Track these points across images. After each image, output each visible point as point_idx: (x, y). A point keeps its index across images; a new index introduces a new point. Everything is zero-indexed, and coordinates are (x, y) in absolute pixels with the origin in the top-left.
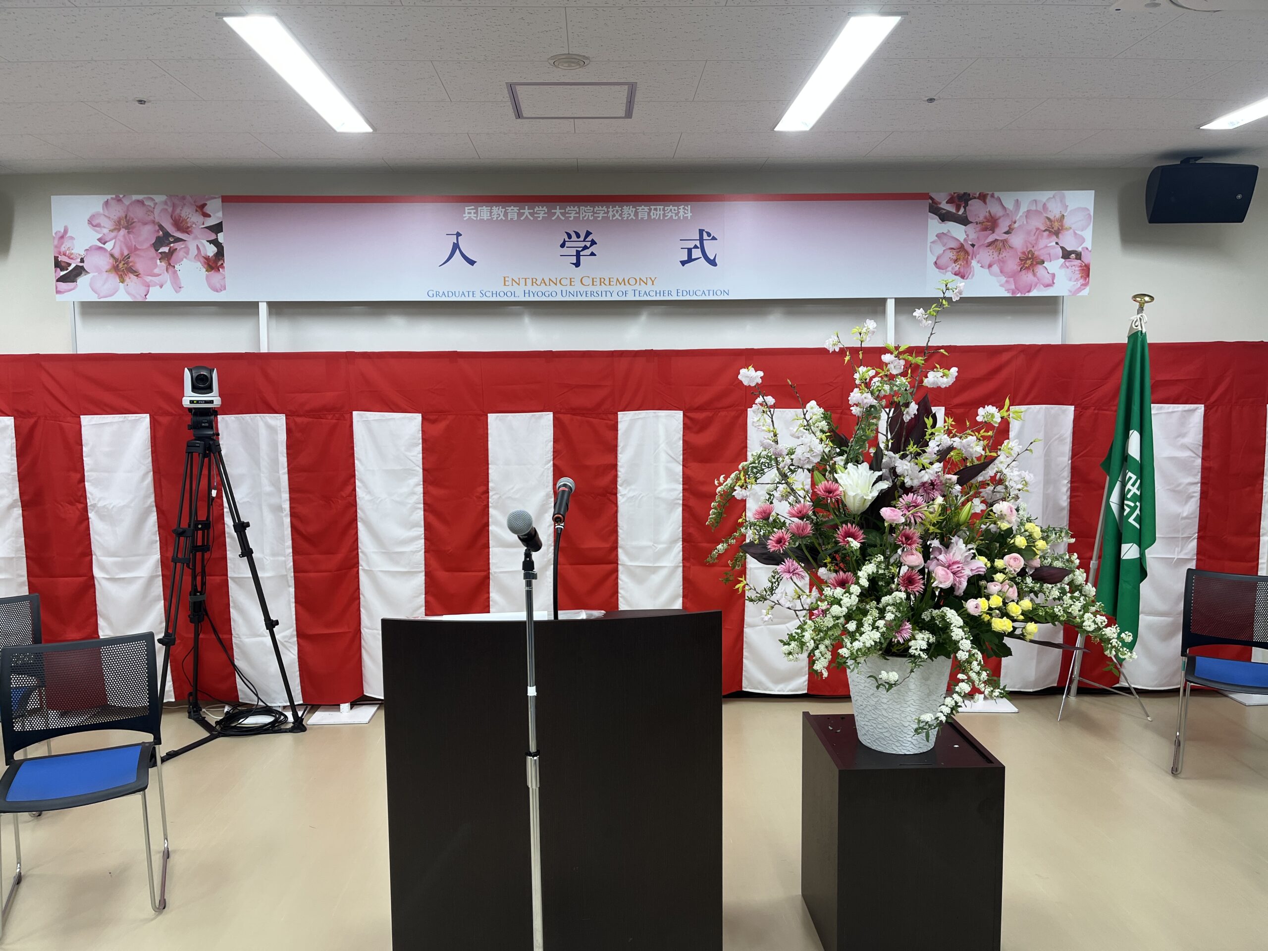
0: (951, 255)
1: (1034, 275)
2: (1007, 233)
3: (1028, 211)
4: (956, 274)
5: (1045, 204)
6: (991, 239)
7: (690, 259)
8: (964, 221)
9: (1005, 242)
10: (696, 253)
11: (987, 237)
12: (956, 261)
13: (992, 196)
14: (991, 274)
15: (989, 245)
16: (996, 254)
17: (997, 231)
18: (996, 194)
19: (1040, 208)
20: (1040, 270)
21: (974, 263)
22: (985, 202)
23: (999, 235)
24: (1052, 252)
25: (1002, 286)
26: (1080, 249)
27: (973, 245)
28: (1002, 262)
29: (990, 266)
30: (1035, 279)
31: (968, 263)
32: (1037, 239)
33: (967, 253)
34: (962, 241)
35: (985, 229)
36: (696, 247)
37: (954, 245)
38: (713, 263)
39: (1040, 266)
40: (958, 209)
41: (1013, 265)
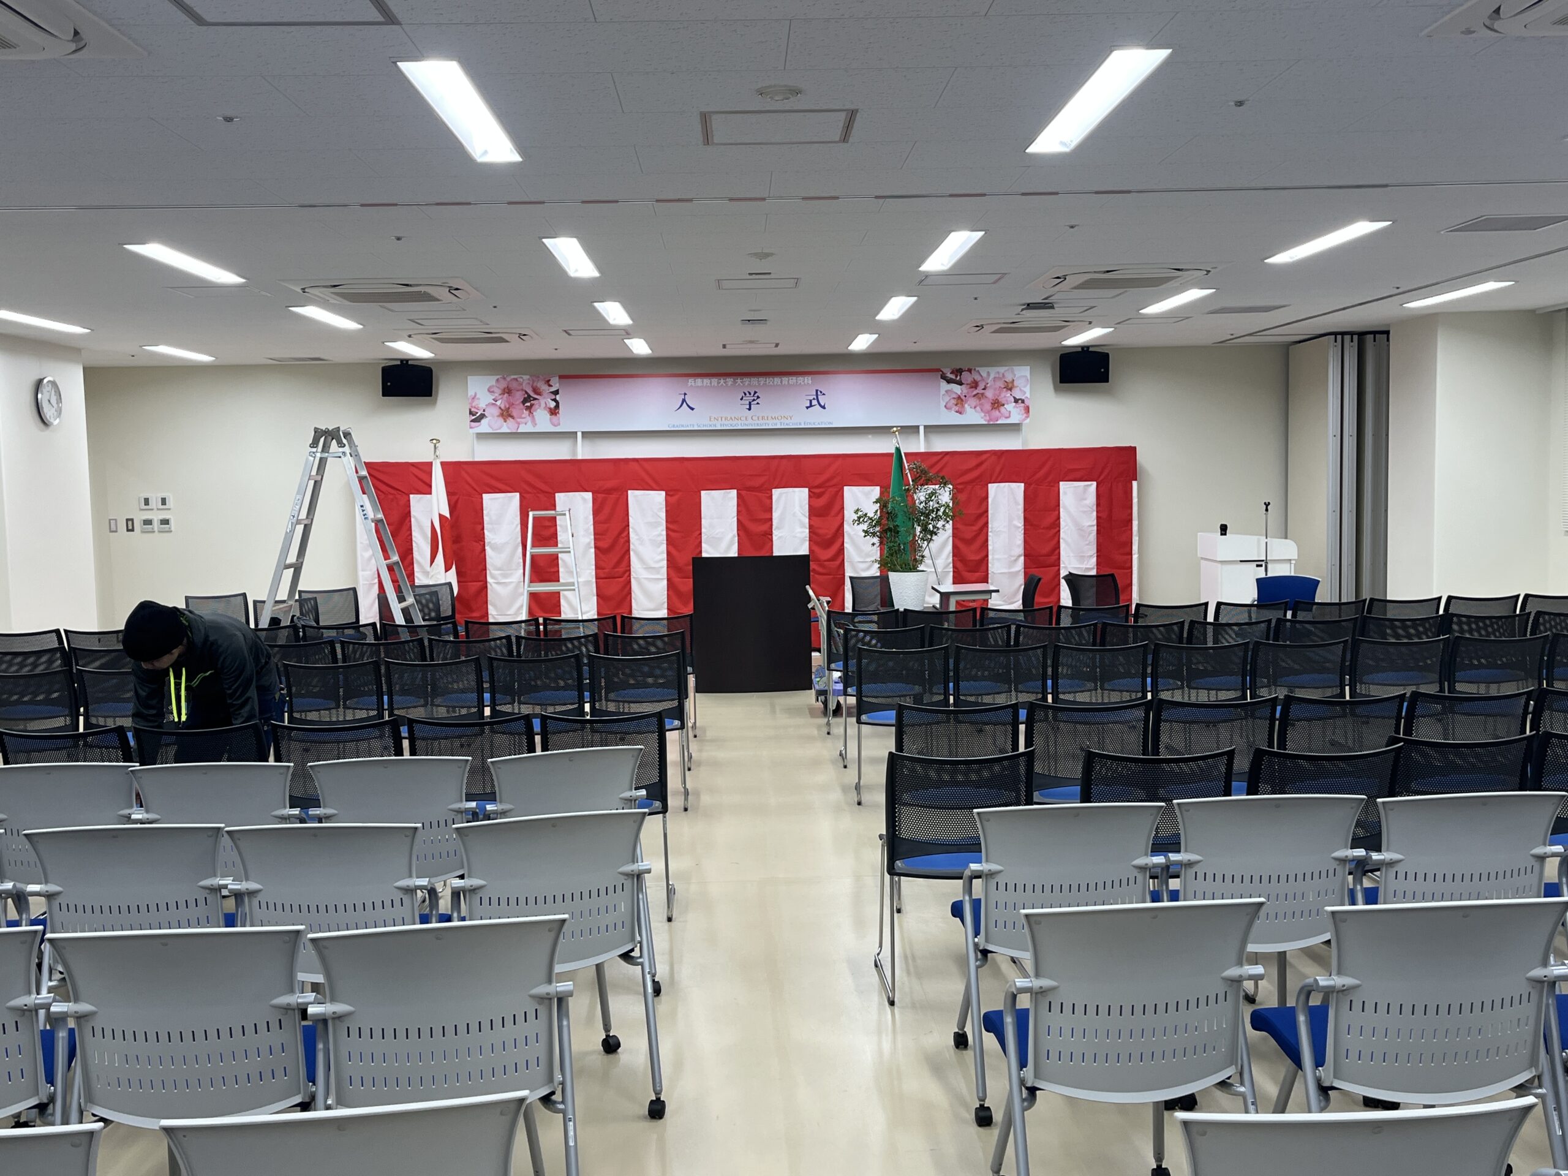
0: (954, 402)
1: (999, 412)
2: (983, 389)
3: (995, 378)
4: (957, 412)
5: (1003, 374)
6: (975, 393)
7: (811, 406)
8: (960, 383)
9: (983, 394)
10: (814, 402)
11: (973, 391)
12: (956, 405)
13: (975, 369)
14: (976, 411)
15: (974, 396)
16: (978, 401)
17: (978, 388)
18: (977, 369)
19: (1001, 376)
20: (1002, 409)
21: (966, 406)
22: (971, 373)
23: (979, 390)
24: (1009, 399)
25: (982, 418)
26: (1023, 398)
27: (965, 396)
28: (981, 405)
29: (975, 407)
30: (999, 414)
31: (963, 406)
32: (1000, 393)
33: (962, 400)
34: (959, 393)
35: (972, 387)
36: (814, 399)
37: (955, 396)
38: (824, 407)
39: (1002, 407)
40: (956, 377)
41: (988, 407)
